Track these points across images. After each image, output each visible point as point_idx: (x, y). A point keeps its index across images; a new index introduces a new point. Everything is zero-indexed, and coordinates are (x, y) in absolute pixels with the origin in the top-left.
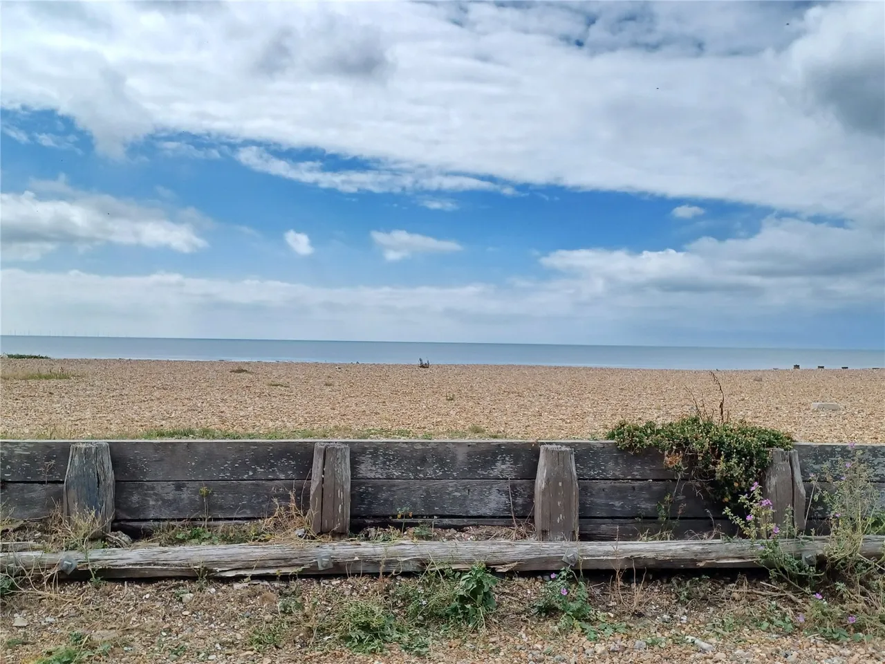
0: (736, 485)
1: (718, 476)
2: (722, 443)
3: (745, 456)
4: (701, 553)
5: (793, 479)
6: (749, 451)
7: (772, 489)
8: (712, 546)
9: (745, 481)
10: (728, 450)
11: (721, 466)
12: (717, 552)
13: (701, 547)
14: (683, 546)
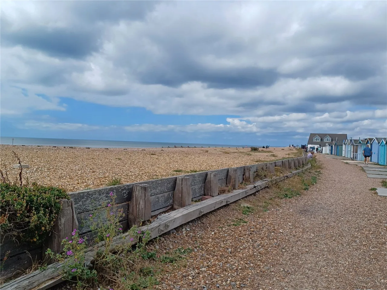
0: (43, 228)
1: (32, 225)
2: (32, 201)
3: (47, 208)
4: (28, 286)
5: (73, 217)
6: (50, 204)
7: (62, 226)
8: (35, 277)
9: (48, 225)
10: (36, 205)
11: (34, 218)
12: (38, 280)
13: (28, 281)
14: (16, 286)
